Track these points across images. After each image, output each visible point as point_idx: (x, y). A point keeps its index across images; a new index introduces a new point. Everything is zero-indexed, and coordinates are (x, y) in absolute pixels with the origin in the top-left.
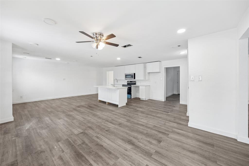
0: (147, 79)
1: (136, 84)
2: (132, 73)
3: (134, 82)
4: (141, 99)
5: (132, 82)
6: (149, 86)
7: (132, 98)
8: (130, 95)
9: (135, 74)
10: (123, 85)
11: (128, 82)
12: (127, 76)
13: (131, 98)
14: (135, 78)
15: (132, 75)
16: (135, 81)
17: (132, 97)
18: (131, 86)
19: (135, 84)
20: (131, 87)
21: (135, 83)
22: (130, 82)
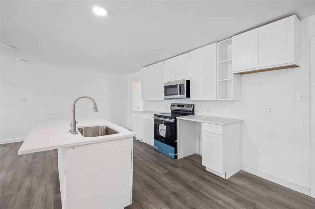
0: (231, 97)
1: (196, 112)
2: (181, 81)
3: (188, 106)
4: (207, 170)
5: (183, 106)
6: (242, 122)
7: (179, 158)
8: (174, 149)
9: (188, 82)
10: (155, 115)
11: (173, 108)
12: (168, 90)
13: (176, 157)
14: (188, 96)
15: (180, 86)
16: (191, 105)
17: (178, 154)
18: (176, 120)
19: (192, 113)
20: (175, 123)
21: (190, 111)
22: (179, 105)
